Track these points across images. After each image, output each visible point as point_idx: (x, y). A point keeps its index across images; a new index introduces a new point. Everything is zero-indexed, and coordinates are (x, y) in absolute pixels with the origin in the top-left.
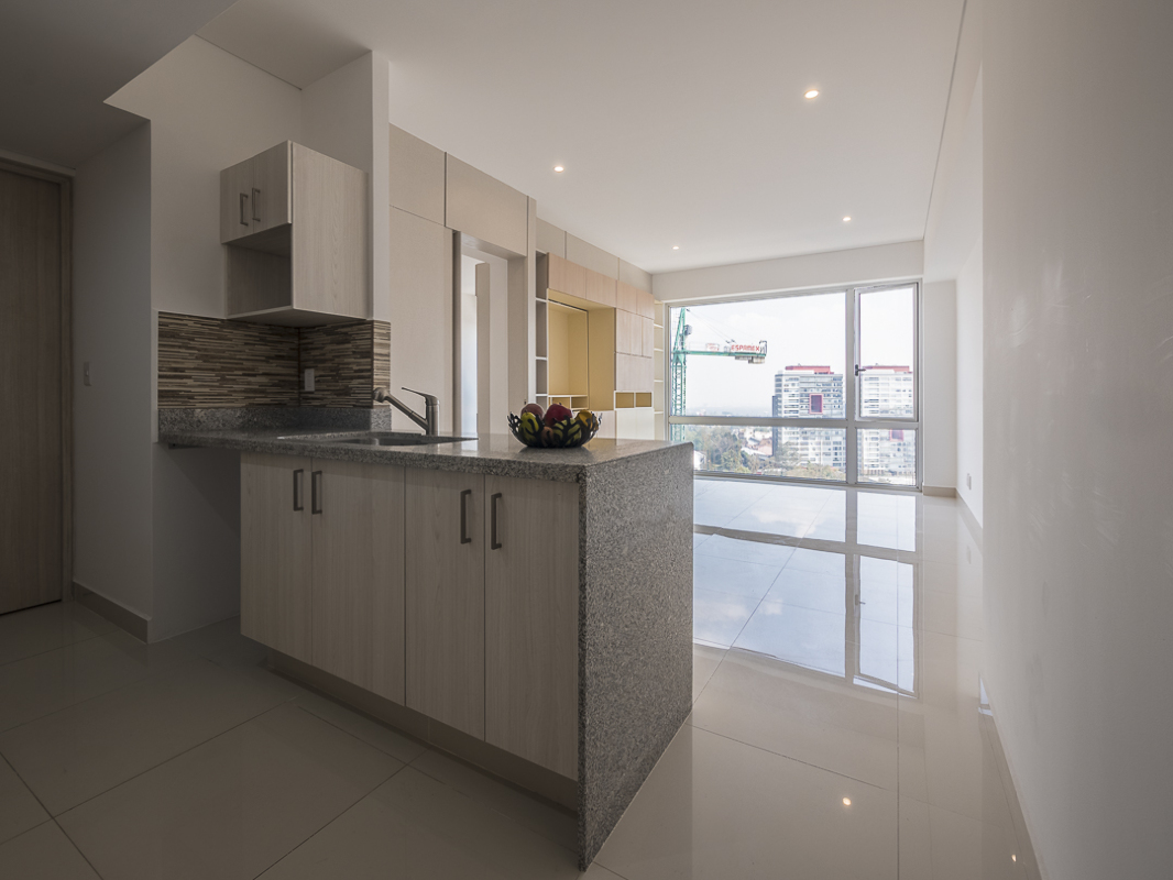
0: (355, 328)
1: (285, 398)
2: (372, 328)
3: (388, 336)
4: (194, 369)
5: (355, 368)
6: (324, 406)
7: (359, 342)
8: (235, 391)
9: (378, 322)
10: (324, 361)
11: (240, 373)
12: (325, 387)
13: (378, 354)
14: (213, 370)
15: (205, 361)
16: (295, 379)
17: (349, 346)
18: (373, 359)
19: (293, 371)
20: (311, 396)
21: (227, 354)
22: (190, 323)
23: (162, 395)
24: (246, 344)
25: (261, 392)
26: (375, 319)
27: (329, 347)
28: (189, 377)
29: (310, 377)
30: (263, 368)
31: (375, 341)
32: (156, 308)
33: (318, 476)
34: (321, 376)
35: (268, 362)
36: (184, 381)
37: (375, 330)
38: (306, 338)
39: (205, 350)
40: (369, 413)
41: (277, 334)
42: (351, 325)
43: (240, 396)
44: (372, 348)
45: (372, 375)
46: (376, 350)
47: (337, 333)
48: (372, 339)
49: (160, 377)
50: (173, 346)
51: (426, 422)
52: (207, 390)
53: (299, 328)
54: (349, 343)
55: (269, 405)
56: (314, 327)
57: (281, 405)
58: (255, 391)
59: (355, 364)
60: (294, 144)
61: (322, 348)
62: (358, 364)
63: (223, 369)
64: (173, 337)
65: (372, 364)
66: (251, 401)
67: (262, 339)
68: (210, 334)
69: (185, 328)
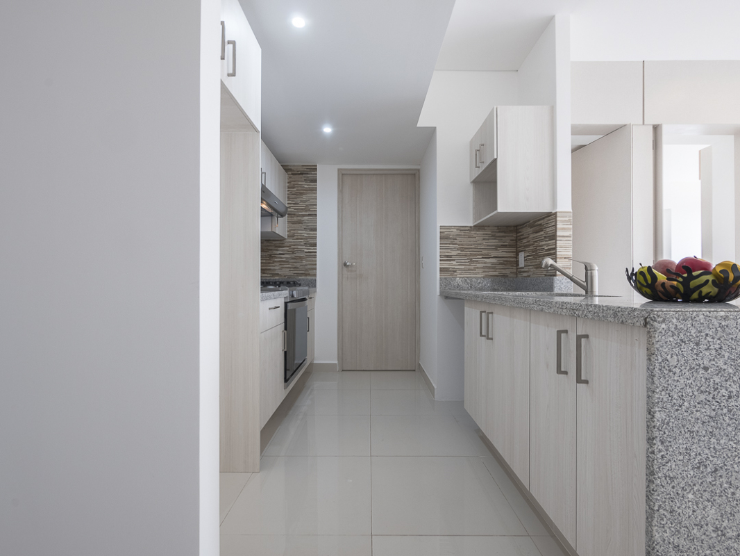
0: (546, 220)
1: (507, 272)
2: (556, 217)
3: (569, 222)
4: (456, 255)
5: (546, 248)
6: (529, 276)
7: (548, 230)
8: (477, 268)
9: (560, 212)
10: (528, 246)
11: (481, 257)
12: (529, 264)
14: (465, 256)
15: (462, 251)
16: (514, 259)
17: (542, 233)
18: (556, 240)
19: (512, 255)
20: (522, 270)
21: (473, 246)
22: (455, 230)
23: (442, 270)
24: (484, 239)
25: (493, 268)
26: (558, 210)
27: (532, 236)
28: (454, 260)
29: (522, 256)
30: (494, 253)
31: (558, 226)
32: (439, 224)
33: (490, 315)
34: (528, 256)
35: (496, 249)
36: (452, 262)
37: (558, 219)
38: (520, 232)
39: (462, 244)
40: (553, 280)
41: (502, 232)
42: (544, 218)
43: (481, 270)
44: (556, 232)
45: (556, 252)
46: (559, 233)
47: (536, 226)
48: (555, 225)
49: (441, 260)
50: (446, 244)
51: (585, 284)
52: (463, 267)
53: (516, 226)
54: (542, 231)
55: (497, 276)
56: (524, 224)
57: (504, 276)
58: (489, 268)
59: (545, 244)
60: (498, 107)
61: (527, 238)
62: (548, 245)
63: (471, 255)
64: (446, 238)
65: (556, 243)
66: (487, 274)
67: (493, 236)
68: (464, 235)
69: (452, 234)
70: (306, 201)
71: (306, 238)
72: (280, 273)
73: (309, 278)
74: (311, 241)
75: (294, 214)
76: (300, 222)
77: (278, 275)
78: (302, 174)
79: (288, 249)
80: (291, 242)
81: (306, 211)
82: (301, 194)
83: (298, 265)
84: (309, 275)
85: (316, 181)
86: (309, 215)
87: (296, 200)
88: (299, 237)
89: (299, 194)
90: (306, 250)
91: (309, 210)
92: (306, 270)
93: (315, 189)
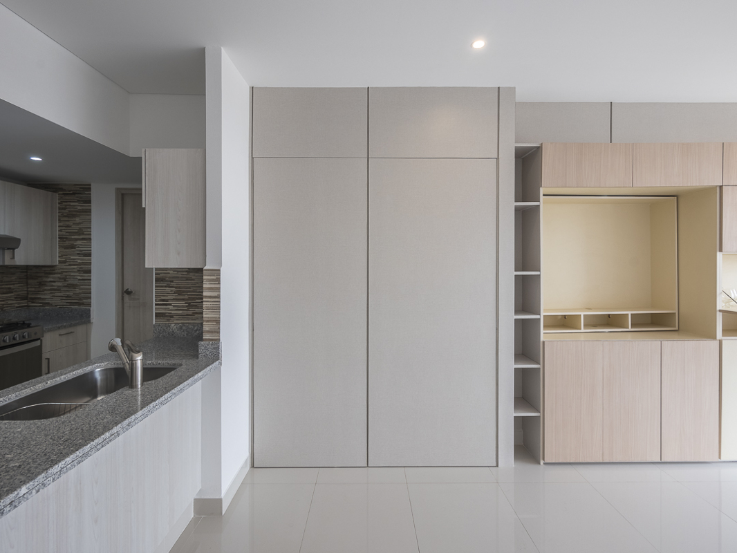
2: (203, 275)
3: (218, 281)
4: (173, 299)
9: (207, 270)
13: (206, 297)
14: (183, 300)
15: (179, 295)
18: (203, 301)
21: (192, 289)
22: (171, 272)
23: (158, 315)
26: (205, 267)
28: (170, 305)
31: (204, 286)
36: (168, 307)
37: (204, 277)
39: (179, 287)
49: (156, 305)
50: (162, 286)
52: (180, 312)
63: (189, 299)
64: (162, 281)
65: (203, 304)
68: (182, 277)
69: (168, 275)
70: (79, 223)
71: (80, 264)
72: (51, 302)
73: (83, 307)
74: (85, 267)
75: (66, 238)
76: (73, 247)
77: (48, 304)
78: (74, 194)
79: (59, 276)
80: (63, 269)
81: (79, 235)
82: (74, 216)
83: (71, 293)
84: (83, 304)
85: (89, 202)
86: (83, 239)
87: (68, 223)
88: (72, 263)
89: (71, 215)
90: (79, 278)
91: (83, 234)
92: (80, 299)
93: (89, 211)
